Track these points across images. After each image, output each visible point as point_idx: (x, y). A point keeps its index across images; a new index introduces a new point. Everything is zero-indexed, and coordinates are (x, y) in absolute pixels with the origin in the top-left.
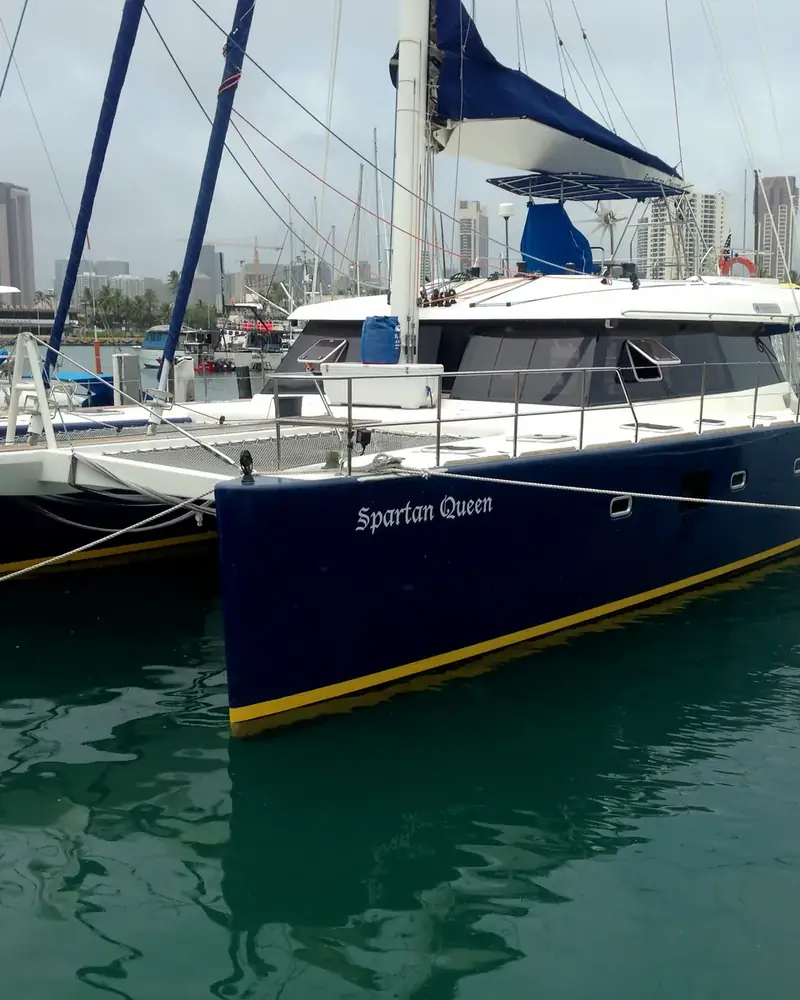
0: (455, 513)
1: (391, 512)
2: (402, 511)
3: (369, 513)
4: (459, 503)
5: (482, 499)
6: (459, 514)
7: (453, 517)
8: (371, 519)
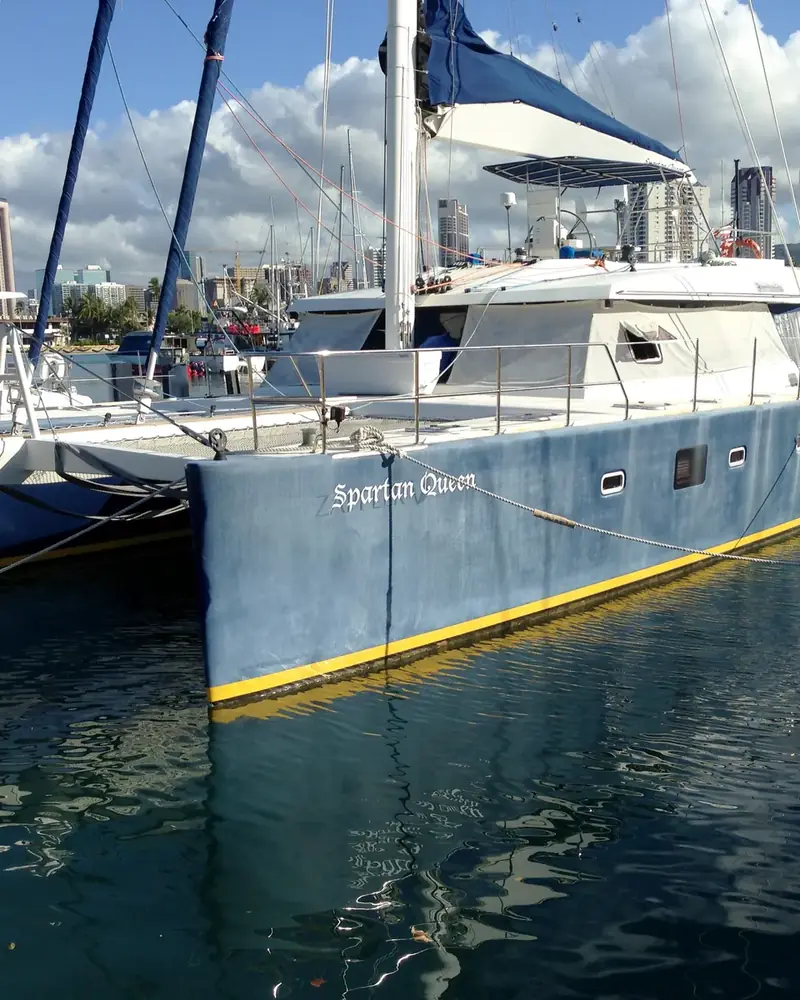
0: (436, 490)
1: (369, 489)
2: (380, 487)
3: (345, 490)
4: (440, 480)
5: (465, 476)
6: (441, 491)
7: (434, 494)
8: (348, 496)
